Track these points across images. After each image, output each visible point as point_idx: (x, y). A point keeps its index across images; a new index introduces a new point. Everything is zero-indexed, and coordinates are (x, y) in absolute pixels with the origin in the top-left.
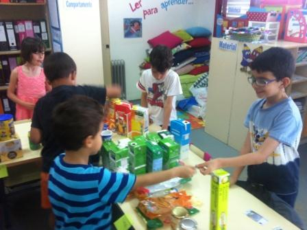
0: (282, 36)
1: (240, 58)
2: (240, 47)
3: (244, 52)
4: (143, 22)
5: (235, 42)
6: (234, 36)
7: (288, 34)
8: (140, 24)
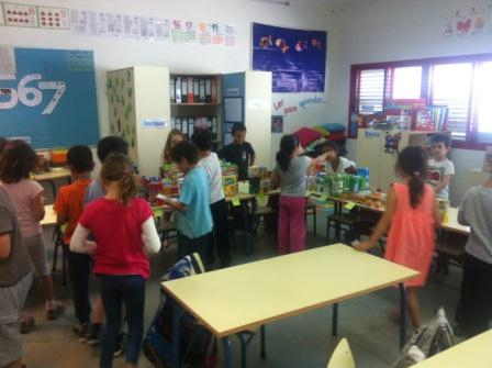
0: (413, 127)
1: (384, 142)
2: (383, 134)
3: (387, 138)
4: (284, 119)
5: (378, 131)
6: (377, 127)
7: (418, 125)
8: (282, 121)
